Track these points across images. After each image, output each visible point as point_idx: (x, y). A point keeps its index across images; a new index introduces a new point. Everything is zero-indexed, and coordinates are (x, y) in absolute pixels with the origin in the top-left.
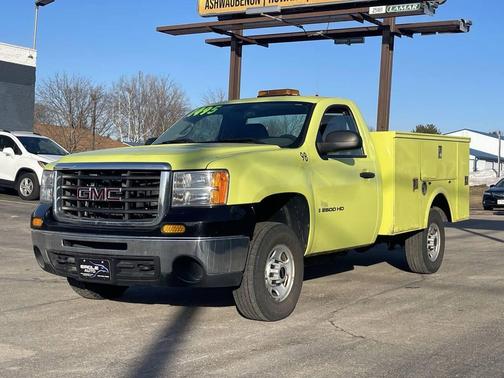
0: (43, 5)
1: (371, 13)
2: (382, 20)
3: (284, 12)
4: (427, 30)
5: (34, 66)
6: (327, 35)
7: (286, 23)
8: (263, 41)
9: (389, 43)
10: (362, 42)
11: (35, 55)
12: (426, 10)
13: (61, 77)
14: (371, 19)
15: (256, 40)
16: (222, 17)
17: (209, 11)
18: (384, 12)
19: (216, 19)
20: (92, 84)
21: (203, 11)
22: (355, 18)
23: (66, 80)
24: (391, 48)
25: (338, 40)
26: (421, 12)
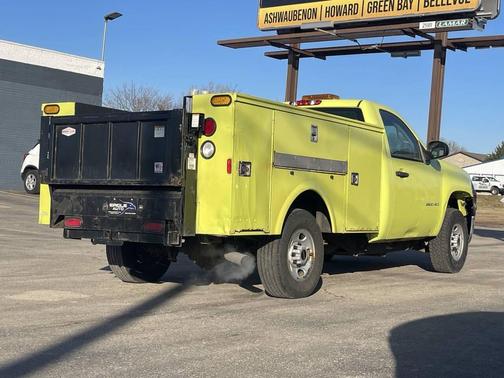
0: (111, 19)
1: (421, 28)
2: (433, 35)
3: (337, 26)
4: (481, 44)
5: (102, 76)
6: (382, 49)
7: (339, 37)
8: (321, 54)
9: (441, 57)
10: (419, 55)
11: (103, 66)
12: (475, 25)
13: (129, 87)
14: (422, 33)
15: (313, 53)
16: (281, 31)
17: (268, 26)
18: (433, 27)
19: (275, 33)
20: (159, 93)
21: (262, 25)
22: (406, 33)
23: (134, 90)
24: (443, 62)
25: (394, 54)
26: (469, 27)
